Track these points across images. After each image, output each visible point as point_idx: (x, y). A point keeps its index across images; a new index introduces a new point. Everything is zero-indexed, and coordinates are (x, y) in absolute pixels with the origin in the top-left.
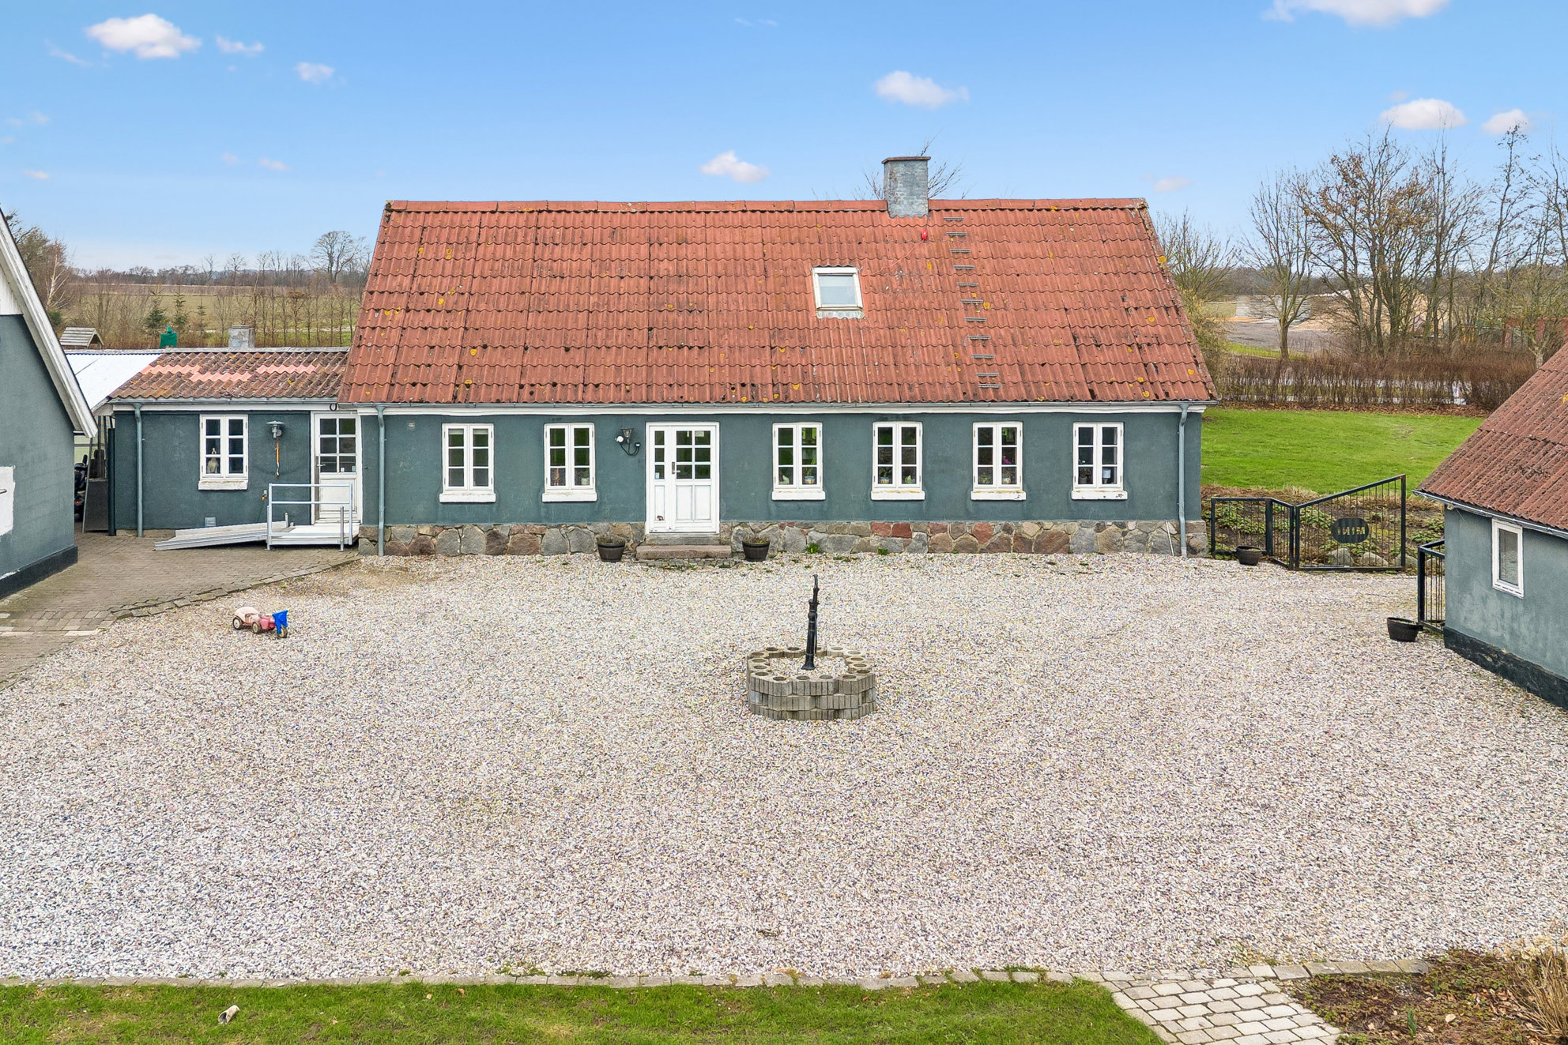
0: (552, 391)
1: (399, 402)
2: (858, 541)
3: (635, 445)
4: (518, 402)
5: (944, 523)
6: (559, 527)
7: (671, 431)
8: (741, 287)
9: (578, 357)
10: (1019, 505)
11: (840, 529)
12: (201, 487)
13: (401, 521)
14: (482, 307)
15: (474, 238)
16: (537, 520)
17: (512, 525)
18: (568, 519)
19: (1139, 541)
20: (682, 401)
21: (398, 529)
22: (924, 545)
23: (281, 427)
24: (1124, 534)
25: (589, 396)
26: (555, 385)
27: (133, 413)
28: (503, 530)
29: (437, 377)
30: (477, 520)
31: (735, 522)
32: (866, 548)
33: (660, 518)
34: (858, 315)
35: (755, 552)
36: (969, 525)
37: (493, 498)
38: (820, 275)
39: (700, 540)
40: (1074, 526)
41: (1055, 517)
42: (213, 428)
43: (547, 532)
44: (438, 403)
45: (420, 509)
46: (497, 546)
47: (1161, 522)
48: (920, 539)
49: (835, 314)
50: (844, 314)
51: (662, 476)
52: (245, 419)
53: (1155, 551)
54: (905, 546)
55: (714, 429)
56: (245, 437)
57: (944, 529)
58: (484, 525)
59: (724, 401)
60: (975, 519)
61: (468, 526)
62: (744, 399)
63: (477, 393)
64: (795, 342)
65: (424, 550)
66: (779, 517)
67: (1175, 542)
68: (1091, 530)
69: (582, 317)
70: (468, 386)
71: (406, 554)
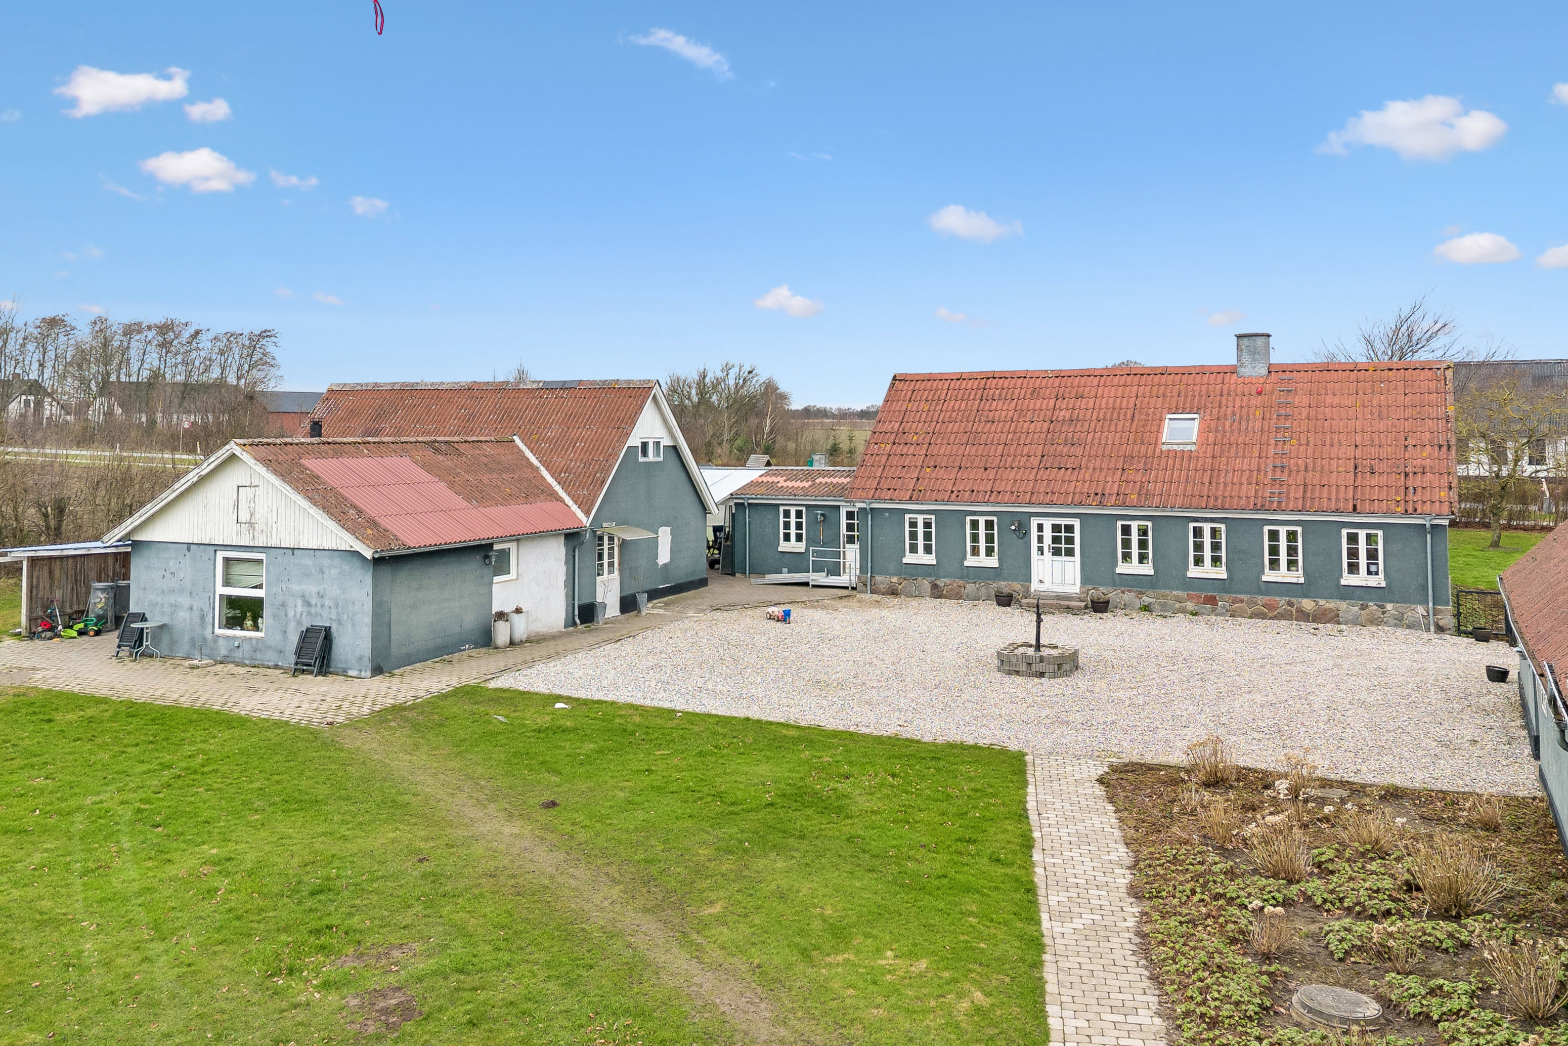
0: (970, 495)
1: (880, 500)
2: (1177, 605)
3: (1023, 531)
4: (949, 501)
5: (1242, 596)
6: (974, 583)
7: (1048, 524)
8: (1113, 428)
9: (991, 474)
10: (1299, 586)
11: (1165, 596)
12: (780, 549)
13: (880, 574)
14: (939, 441)
15: (943, 397)
16: (961, 578)
17: (946, 580)
18: (980, 578)
19: (1396, 619)
20: (1051, 504)
21: (879, 578)
22: (1227, 611)
23: (822, 515)
24: (1384, 613)
25: (992, 499)
26: (973, 491)
27: (743, 504)
28: (941, 583)
29: (903, 485)
30: (926, 575)
31: (1090, 587)
32: (1184, 611)
33: (1041, 581)
34: (1193, 448)
35: (1100, 607)
36: (1261, 599)
37: (934, 562)
38: (1170, 419)
39: (1068, 597)
40: (1343, 605)
41: (1327, 597)
42: (787, 514)
43: (967, 586)
44: (901, 501)
45: (892, 567)
46: (937, 593)
47: (1413, 606)
48: (1224, 607)
49: (1175, 447)
50: (1182, 447)
51: (1042, 554)
52: (804, 509)
53: (1409, 627)
54: (1213, 611)
55: (1076, 523)
56: (804, 520)
57: (1242, 601)
58: (929, 579)
59: (1080, 504)
60: (1266, 595)
61: (920, 579)
62: (1094, 503)
63: (924, 496)
64: (1141, 466)
65: (894, 593)
66: (1121, 585)
67: (1426, 621)
68: (1356, 609)
69: (1000, 448)
70: (920, 491)
71: (883, 594)
